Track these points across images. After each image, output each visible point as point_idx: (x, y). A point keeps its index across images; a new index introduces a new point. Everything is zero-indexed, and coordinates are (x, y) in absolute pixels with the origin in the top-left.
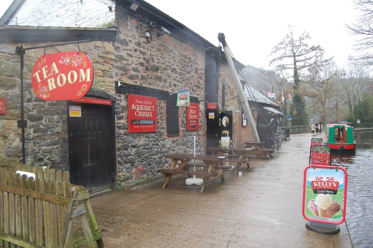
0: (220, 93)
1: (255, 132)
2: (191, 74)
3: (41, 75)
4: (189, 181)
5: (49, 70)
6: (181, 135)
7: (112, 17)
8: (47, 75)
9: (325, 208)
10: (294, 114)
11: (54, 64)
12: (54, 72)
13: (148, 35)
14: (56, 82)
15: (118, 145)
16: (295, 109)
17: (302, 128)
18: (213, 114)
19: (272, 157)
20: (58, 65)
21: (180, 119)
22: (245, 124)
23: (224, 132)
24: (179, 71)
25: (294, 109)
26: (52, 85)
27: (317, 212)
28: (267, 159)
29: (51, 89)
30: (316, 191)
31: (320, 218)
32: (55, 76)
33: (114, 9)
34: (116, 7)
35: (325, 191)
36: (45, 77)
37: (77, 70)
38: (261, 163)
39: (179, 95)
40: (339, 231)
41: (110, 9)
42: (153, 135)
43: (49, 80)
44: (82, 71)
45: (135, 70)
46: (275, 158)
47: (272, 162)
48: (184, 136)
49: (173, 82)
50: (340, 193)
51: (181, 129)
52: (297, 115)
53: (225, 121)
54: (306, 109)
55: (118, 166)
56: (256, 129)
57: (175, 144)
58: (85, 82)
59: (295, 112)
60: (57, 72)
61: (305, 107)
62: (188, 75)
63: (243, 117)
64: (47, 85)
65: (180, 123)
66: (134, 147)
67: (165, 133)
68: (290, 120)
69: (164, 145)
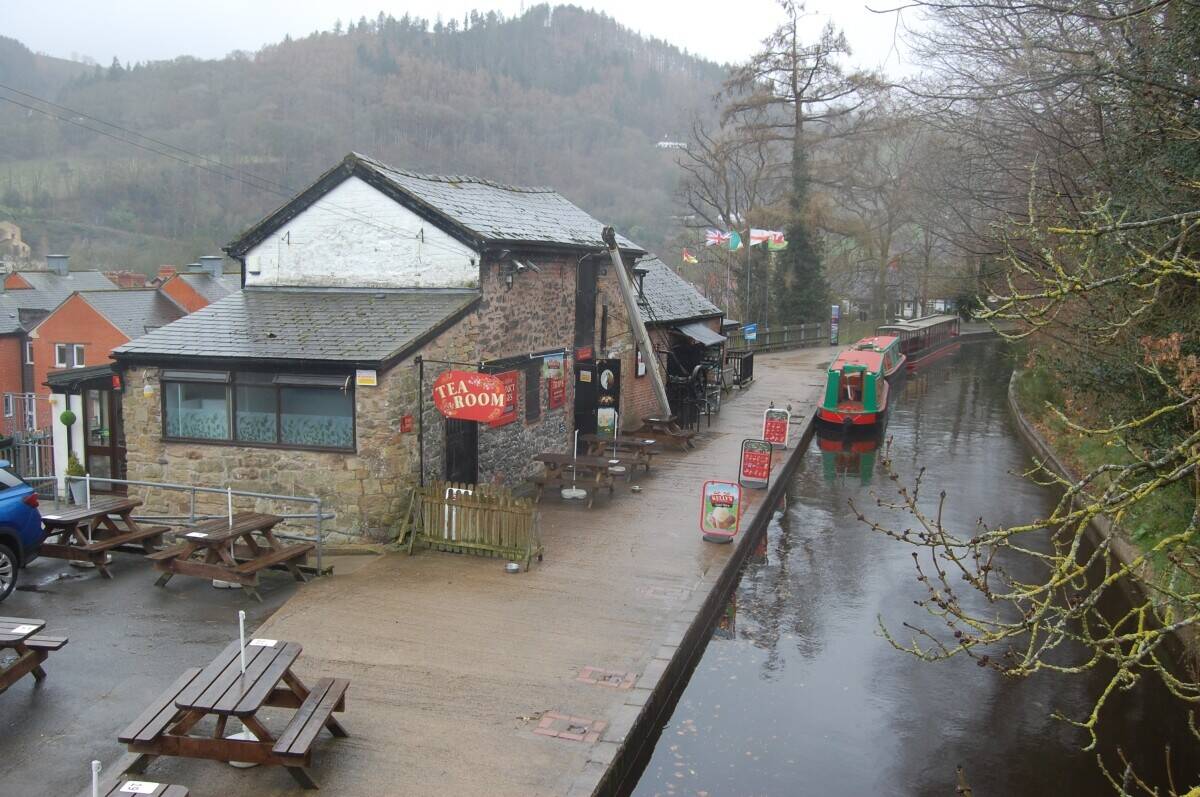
0: (598, 324)
1: (661, 395)
2: (557, 311)
3: (446, 390)
4: (567, 493)
5: (456, 387)
6: (543, 419)
7: (474, 274)
8: (454, 391)
9: (722, 521)
10: (788, 285)
11: (462, 383)
12: (462, 391)
13: (510, 280)
14: (464, 401)
15: (481, 447)
16: (792, 268)
17: (803, 333)
18: (589, 374)
19: (691, 447)
20: (467, 385)
21: (542, 393)
22: (641, 371)
23: (604, 398)
24: (541, 313)
25: (786, 270)
26: (459, 403)
27: (715, 524)
28: (682, 451)
29: (457, 407)
30: (714, 505)
31: (718, 531)
32: (464, 395)
33: (477, 263)
34: (481, 261)
35: (722, 504)
36: (451, 393)
37: (489, 393)
38: (669, 459)
39: (546, 360)
40: (732, 540)
41: (473, 262)
42: (512, 426)
43: (456, 398)
44: (494, 395)
45: (496, 337)
46: (699, 449)
47: (691, 458)
48: (546, 419)
49: (534, 335)
50: (735, 507)
51: (543, 407)
52: (795, 287)
53: (605, 378)
54: (824, 268)
55: (479, 474)
56: (663, 391)
57: (535, 433)
58: (498, 407)
59: (790, 279)
60: (465, 391)
61: (823, 263)
62: (553, 314)
63: (639, 357)
64: (453, 402)
65: (542, 400)
66: (493, 446)
67: (524, 420)
68: (752, 340)
69: (522, 439)
